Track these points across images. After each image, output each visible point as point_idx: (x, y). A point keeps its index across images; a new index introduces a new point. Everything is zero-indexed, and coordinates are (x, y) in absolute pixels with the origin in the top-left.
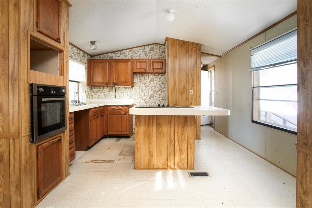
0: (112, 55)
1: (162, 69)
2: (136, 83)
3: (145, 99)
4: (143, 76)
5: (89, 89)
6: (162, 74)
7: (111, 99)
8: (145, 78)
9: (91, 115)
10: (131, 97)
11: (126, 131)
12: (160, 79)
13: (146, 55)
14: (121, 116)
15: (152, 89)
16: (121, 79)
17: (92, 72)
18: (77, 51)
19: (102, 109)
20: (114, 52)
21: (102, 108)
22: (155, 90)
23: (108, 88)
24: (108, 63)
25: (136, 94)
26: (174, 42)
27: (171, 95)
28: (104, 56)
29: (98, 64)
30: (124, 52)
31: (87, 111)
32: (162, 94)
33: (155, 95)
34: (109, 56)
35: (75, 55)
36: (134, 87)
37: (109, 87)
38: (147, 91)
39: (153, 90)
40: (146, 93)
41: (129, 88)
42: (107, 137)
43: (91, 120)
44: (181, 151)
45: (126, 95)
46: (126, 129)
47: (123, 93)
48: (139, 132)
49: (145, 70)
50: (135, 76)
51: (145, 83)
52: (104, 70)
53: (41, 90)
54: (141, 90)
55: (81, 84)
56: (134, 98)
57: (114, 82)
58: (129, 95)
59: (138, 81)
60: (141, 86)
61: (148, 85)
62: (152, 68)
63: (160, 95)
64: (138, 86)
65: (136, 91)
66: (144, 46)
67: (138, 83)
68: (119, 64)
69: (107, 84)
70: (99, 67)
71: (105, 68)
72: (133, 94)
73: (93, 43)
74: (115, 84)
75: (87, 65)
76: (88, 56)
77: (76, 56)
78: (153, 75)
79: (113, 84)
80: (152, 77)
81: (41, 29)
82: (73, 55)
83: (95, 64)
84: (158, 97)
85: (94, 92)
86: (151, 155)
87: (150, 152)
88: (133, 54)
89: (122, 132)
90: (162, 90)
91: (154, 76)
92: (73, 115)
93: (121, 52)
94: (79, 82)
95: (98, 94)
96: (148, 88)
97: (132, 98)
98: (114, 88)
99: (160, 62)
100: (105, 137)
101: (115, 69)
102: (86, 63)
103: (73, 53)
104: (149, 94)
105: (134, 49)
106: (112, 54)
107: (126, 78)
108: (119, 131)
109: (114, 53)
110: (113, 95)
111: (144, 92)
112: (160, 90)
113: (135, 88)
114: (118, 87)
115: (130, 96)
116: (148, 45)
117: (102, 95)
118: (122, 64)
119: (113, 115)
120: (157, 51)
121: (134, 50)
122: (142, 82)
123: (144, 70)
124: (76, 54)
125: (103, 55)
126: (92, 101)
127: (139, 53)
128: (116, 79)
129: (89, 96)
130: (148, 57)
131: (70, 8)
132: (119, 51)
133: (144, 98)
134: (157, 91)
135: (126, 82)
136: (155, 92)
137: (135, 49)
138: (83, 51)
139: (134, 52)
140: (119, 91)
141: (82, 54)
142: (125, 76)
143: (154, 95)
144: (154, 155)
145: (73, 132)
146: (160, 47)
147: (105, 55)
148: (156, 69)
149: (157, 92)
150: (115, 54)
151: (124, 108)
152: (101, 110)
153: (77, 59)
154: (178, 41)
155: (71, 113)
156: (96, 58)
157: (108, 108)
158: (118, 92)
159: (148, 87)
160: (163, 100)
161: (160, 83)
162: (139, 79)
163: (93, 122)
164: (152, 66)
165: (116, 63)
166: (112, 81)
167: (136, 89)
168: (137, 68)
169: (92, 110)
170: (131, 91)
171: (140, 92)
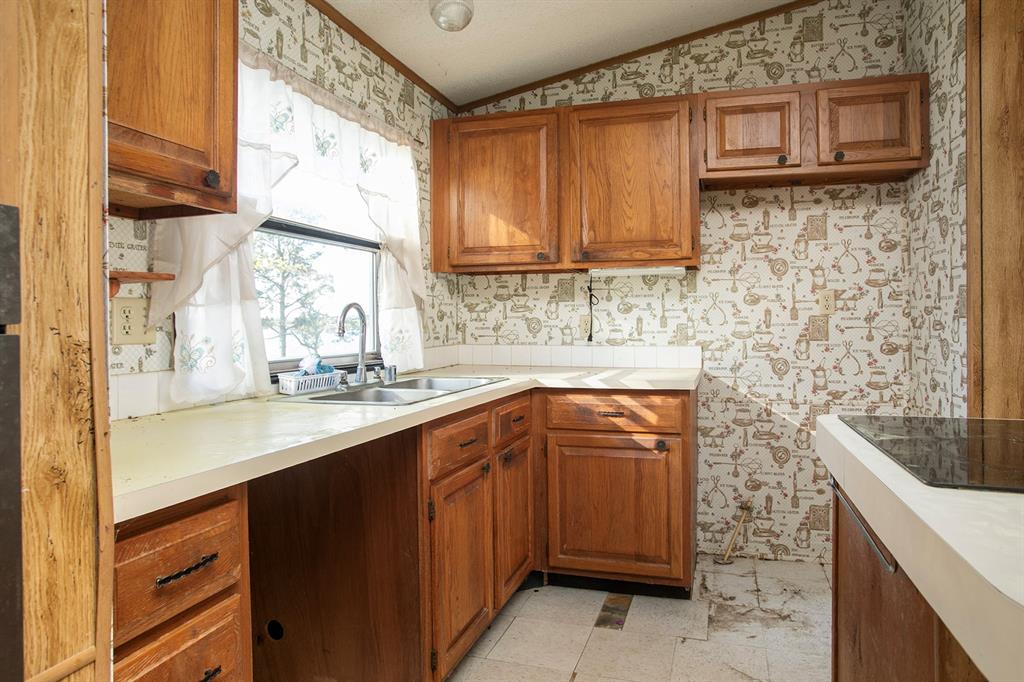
1: (902, 142)
2: (715, 248)
3: (769, 345)
4: (753, 203)
5: (441, 288)
6: (885, 187)
7: (564, 343)
9: (430, 472)
10: (681, 337)
11: (664, 557)
12: (867, 217)
13: (773, 71)
14: (632, 454)
15: (820, 281)
16: (629, 224)
18: (365, 62)
19: (514, 416)
21: (514, 407)
22: (839, 286)
23: (546, 281)
24: (543, 133)
25: (715, 317)
27: (1004, 321)
28: (522, 101)
29: (487, 142)
30: (633, 67)
32: (885, 316)
35: (350, 77)
36: (700, 275)
37: (554, 278)
38: (786, 296)
39: (824, 286)
40: (775, 308)
41: (668, 278)
42: (546, 578)
43: (431, 505)
45: (651, 324)
46: (664, 540)
47: (635, 313)
49: (782, 162)
51: (768, 247)
52: (523, 173)
54: (742, 291)
55: (392, 261)
56: (700, 337)
57: (586, 241)
58: (672, 325)
59: (726, 234)
60: (748, 267)
61: (789, 258)
62: (825, 145)
63: (870, 319)
64: (727, 265)
65: (714, 296)
67: (726, 246)
68: (614, 131)
70: (493, 161)
71: (530, 161)
72: (697, 316)
74: (588, 257)
75: (426, 154)
76: (437, 103)
77: (359, 90)
78: (820, 193)
79: (579, 257)
80: (817, 211)
82: (332, 74)
84: (856, 336)
85: (471, 308)
88: (688, 72)
89: (639, 557)
90: (886, 291)
93: (619, 72)
94: (376, 246)
95: (494, 316)
96: (789, 279)
97: (687, 339)
98: (581, 280)
99: (886, 98)
100: (534, 580)
101: (590, 164)
102: (425, 137)
103: (333, 65)
104: (794, 315)
105: (695, 42)
106: (564, 87)
107: (654, 216)
108: (616, 556)
109: (577, 83)
110: (575, 323)
111: (763, 305)
112: (874, 292)
113: (710, 277)
115: (681, 328)
118: (629, 129)
119: (583, 452)
121: (694, 51)
122: (749, 244)
123: (773, 160)
124: (358, 77)
128: (592, 227)
133: (766, 339)
134: (854, 298)
135: (657, 243)
136: (840, 304)
137: (699, 47)
138: (401, 68)
139: (698, 60)
140: (609, 299)
142: (653, 206)
143: (832, 323)
147: (528, 96)
148: (854, 145)
149: (851, 304)
150: (581, 88)
151: (650, 407)
152: (506, 422)
153: (362, 106)
157: (546, 402)
158: (603, 305)
159: (791, 272)
160: (893, 350)
161: (873, 245)
162: (730, 223)
164: (824, 132)
165: (592, 130)
166: (572, 237)
167: (715, 287)
168: (728, 147)
169: (437, 432)
170: (683, 297)
171: (742, 306)
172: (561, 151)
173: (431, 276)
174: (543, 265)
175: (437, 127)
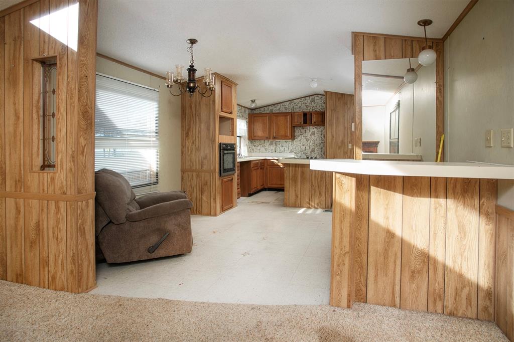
0: (272, 108)
8: (305, 131)
13: (307, 107)
17: (252, 126)
20: (274, 105)
26: (331, 95)
29: (258, 118)
31: (249, 162)
33: (316, 149)
34: (269, 109)
38: (308, 145)
40: (307, 147)
44: (320, 195)
48: (288, 178)
50: (295, 129)
53: (224, 146)
58: (290, 149)
66: (305, 97)
67: (299, 136)
69: (267, 138)
73: (253, 101)
74: (275, 138)
80: (313, 130)
81: (224, 110)
83: (255, 118)
85: (255, 146)
86: (297, 196)
87: (296, 193)
91: (315, 129)
92: (239, 164)
95: (259, 148)
96: (309, 142)
114: (278, 140)
116: (309, 96)
117: (263, 149)
120: (318, 102)
125: (263, 108)
126: (253, 154)
127: (299, 105)
129: (250, 151)
130: (309, 108)
131: (237, 86)
132: (279, 103)
137: (295, 101)
138: (244, 107)
139: (295, 104)
141: (243, 109)
144: (299, 196)
145: (239, 177)
146: (321, 98)
147: (265, 108)
154: (336, 94)
155: (238, 162)
156: (257, 111)
163: (254, 173)
172: (270, 121)
173: (247, 140)
174: (268, 138)
175: (249, 114)
